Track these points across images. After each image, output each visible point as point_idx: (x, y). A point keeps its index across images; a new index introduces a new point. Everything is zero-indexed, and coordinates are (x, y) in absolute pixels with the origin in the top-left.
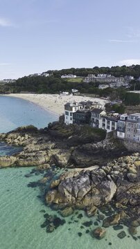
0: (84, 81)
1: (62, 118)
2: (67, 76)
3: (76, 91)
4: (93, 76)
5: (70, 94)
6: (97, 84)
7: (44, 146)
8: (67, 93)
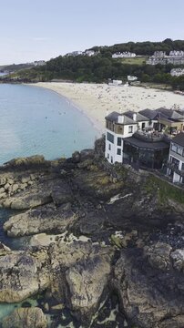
0: (148, 63)
1: (100, 145)
2: (122, 55)
3: (135, 78)
4: (162, 54)
5: (124, 83)
6: (169, 67)
7: (51, 224)
8: (120, 82)
